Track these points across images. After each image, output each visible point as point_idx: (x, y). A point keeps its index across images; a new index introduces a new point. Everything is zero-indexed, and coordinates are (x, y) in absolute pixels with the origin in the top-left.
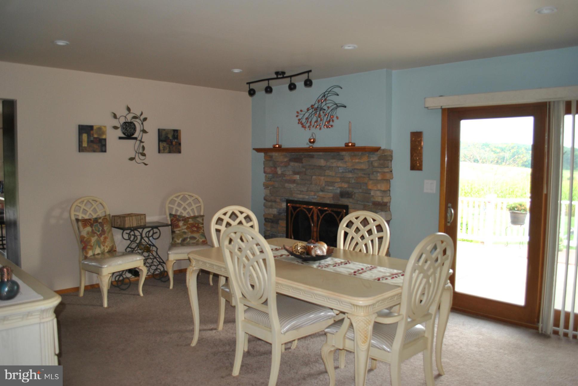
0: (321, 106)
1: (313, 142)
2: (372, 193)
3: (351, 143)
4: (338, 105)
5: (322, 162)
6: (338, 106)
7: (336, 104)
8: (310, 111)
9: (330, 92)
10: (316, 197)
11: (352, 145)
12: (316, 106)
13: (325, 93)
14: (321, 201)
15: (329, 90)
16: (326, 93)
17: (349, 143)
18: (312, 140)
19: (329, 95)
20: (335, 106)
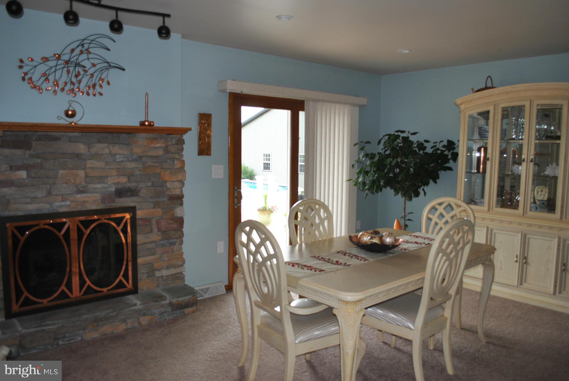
0: (78, 59)
1: (73, 115)
2: (169, 185)
3: (148, 121)
4: (112, 64)
5: (82, 148)
6: (110, 66)
7: (107, 63)
8: (52, 63)
9: (93, 42)
10: (68, 203)
11: (148, 125)
12: (66, 57)
13: (83, 40)
14: (79, 208)
15: (92, 38)
16: (85, 41)
17: (145, 121)
18: (70, 113)
19: (91, 45)
20: (106, 65)
